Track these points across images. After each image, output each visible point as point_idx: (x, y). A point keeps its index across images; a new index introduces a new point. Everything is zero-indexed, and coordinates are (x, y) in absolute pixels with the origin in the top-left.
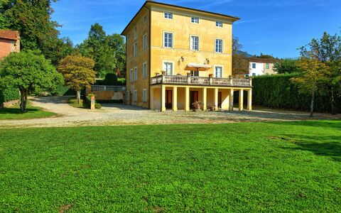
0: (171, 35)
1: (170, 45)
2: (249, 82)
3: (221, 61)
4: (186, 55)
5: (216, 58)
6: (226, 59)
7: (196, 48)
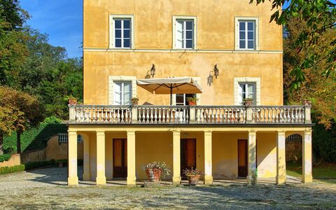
0: (128, 23)
1: (127, 44)
2: (303, 111)
3: (253, 69)
4: (165, 61)
5: (240, 63)
6: (267, 63)
7: (190, 44)
